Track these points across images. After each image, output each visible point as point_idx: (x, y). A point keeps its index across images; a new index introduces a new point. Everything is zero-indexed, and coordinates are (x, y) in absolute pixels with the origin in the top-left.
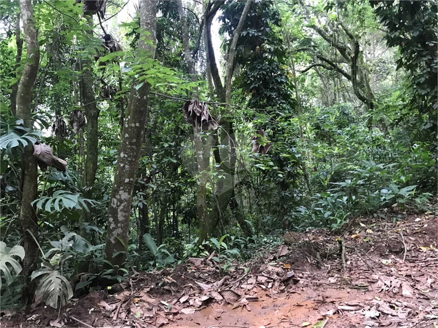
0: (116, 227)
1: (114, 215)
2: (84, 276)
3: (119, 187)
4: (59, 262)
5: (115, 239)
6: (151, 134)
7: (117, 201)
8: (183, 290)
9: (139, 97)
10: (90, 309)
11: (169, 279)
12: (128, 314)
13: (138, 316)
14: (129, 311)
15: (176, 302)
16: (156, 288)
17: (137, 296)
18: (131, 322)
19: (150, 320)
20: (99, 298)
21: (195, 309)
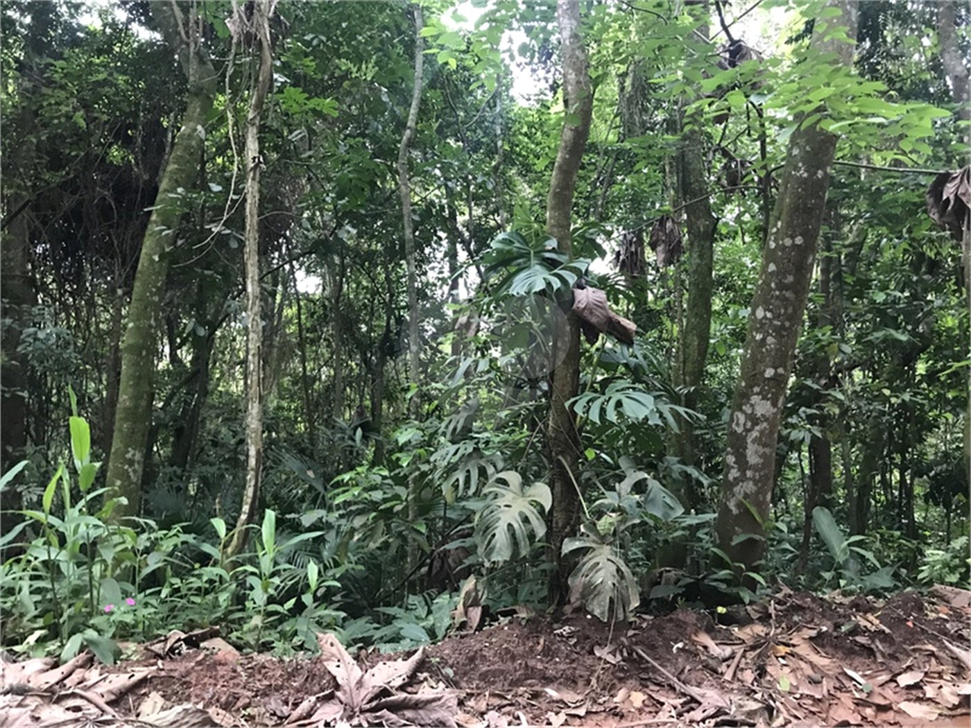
0: (743, 478)
1: (738, 450)
2: (669, 574)
3: (752, 387)
4: (612, 529)
5: (740, 505)
6: (841, 270)
7: (746, 418)
8: (909, 656)
9: (805, 175)
10: (676, 643)
11: (871, 622)
12: (759, 675)
13: (784, 686)
14: (762, 672)
15: (887, 682)
16: (835, 634)
17: (784, 640)
18: (766, 697)
19: (812, 705)
20: (696, 625)
21: (939, 712)
